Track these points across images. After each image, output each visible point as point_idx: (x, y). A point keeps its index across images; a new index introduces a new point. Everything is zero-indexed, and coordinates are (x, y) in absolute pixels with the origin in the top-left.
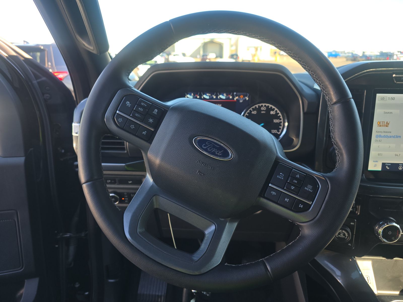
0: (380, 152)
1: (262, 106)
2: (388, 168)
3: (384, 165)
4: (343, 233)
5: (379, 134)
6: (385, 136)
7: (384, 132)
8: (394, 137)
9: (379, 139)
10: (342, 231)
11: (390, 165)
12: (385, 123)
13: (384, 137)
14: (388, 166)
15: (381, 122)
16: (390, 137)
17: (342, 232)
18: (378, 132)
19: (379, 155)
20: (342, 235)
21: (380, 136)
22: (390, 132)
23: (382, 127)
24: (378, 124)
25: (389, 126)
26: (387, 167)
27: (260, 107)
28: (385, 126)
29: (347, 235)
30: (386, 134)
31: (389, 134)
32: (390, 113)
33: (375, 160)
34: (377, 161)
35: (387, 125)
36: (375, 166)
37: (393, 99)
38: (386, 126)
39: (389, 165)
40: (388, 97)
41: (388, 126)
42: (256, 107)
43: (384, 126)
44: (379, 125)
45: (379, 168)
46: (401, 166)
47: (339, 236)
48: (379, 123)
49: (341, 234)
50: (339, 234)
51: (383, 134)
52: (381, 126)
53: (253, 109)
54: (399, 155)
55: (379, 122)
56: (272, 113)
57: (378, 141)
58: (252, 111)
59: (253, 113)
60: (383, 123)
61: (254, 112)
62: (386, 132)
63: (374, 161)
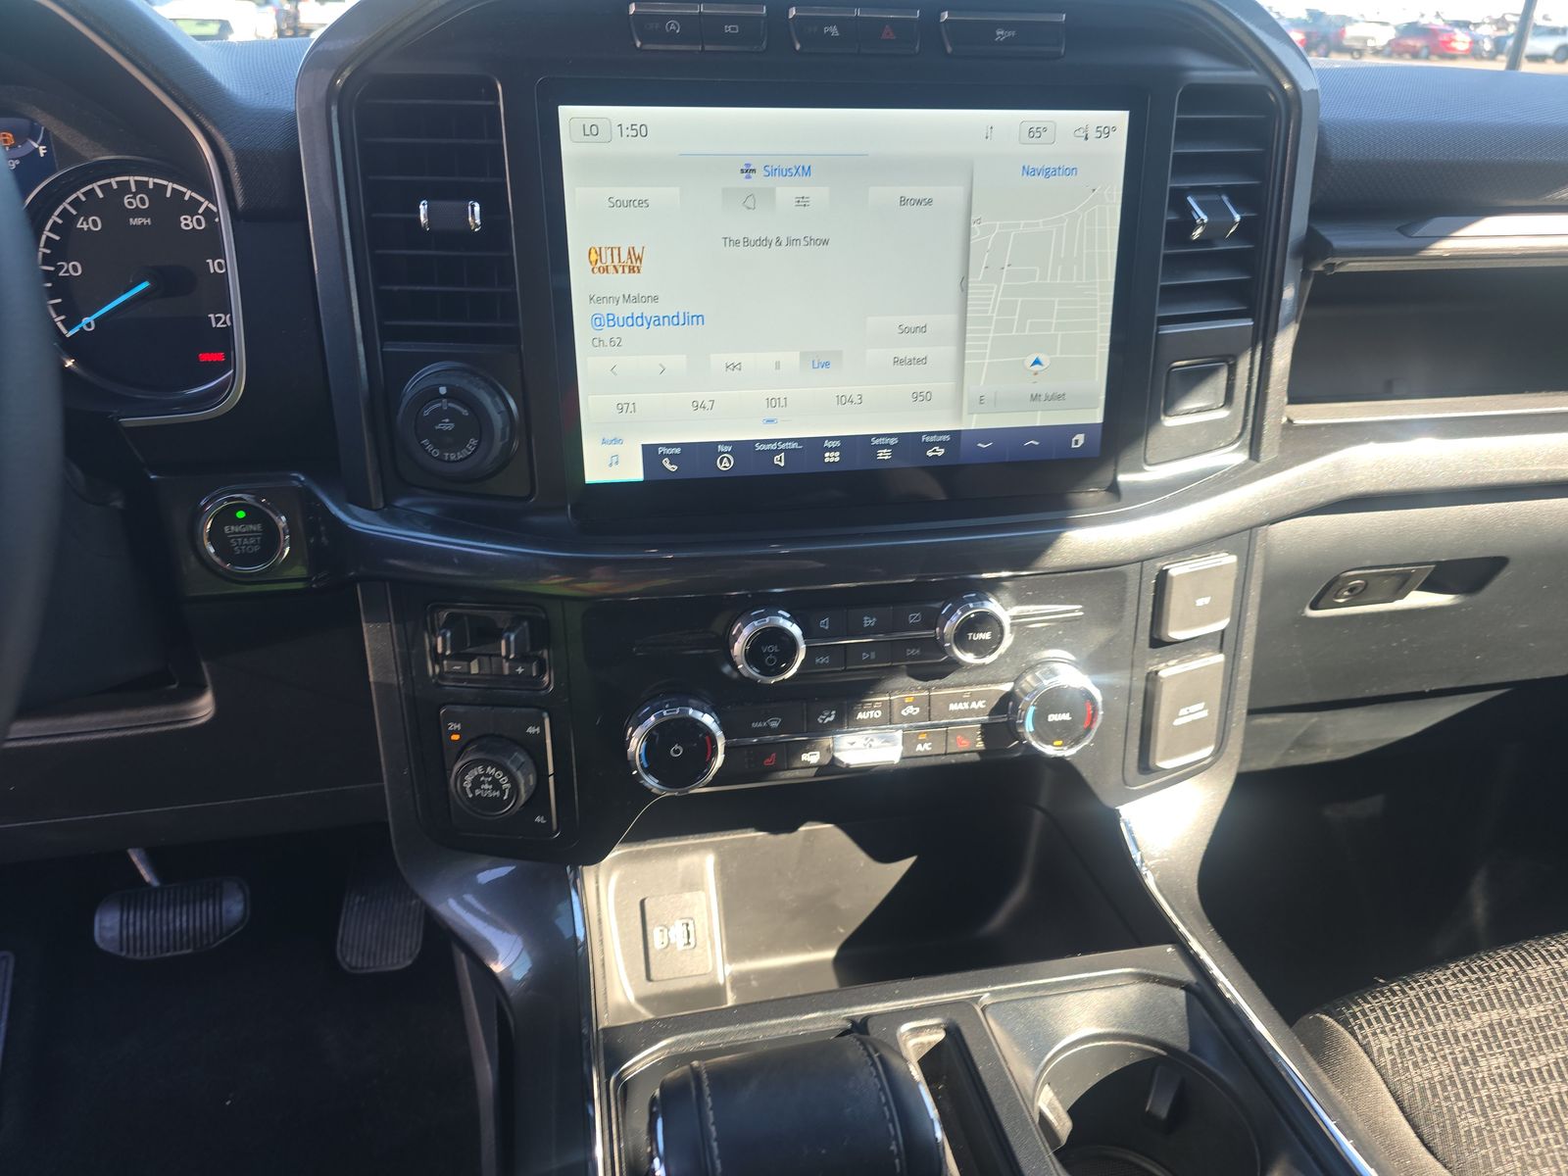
0: (623, 398)
1: (124, 187)
2: (673, 468)
3: (650, 453)
4: (490, 779)
5: (605, 309)
6: (633, 321)
7: (627, 299)
8: (674, 320)
9: (607, 333)
10: (485, 769)
11: (678, 451)
12: (624, 256)
13: (630, 321)
14: (673, 459)
15: (603, 250)
16: (658, 321)
17: (488, 775)
18: (600, 300)
19: (621, 408)
20: (486, 786)
21: (612, 320)
22: (655, 299)
23: (612, 275)
24: (591, 262)
25: (645, 265)
26: (666, 463)
27: (115, 195)
28: (627, 270)
29: (507, 786)
30: (636, 309)
31: (649, 310)
32: (636, 203)
33: (610, 437)
34: (616, 441)
35: (634, 263)
36: (615, 461)
37: (640, 131)
38: (632, 270)
39: (674, 455)
40: (615, 124)
41: (639, 272)
42: (91, 193)
43: (620, 270)
44: (599, 264)
45: (632, 471)
46: (727, 453)
47: (477, 792)
48: (594, 257)
49: (483, 782)
50: (477, 783)
51: (624, 310)
52: (606, 270)
53: (75, 203)
54: (708, 405)
55: (593, 251)
56: (187, 222)
57: (607, 342)
58: (75, 219)
59: (82, 225)
60: (612, 255)
61: (89, 224)
62: (636, 300)
63: (604, 442)
